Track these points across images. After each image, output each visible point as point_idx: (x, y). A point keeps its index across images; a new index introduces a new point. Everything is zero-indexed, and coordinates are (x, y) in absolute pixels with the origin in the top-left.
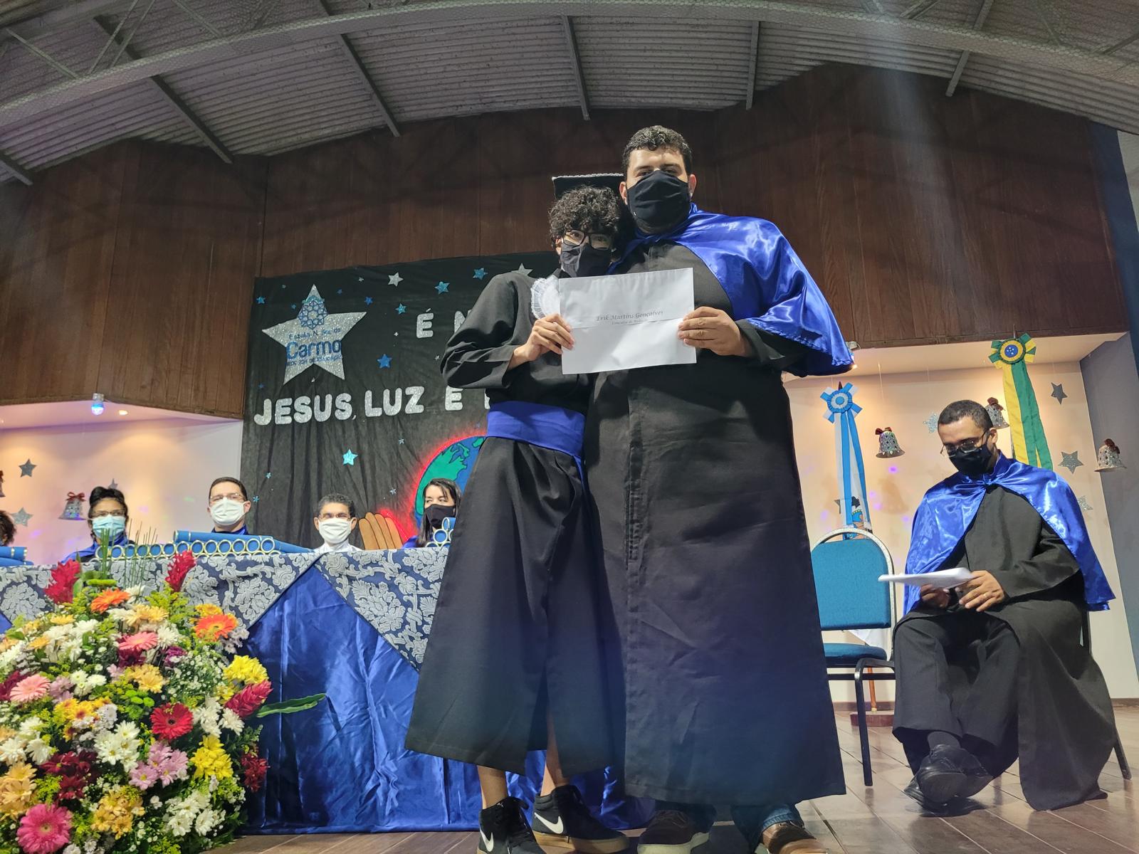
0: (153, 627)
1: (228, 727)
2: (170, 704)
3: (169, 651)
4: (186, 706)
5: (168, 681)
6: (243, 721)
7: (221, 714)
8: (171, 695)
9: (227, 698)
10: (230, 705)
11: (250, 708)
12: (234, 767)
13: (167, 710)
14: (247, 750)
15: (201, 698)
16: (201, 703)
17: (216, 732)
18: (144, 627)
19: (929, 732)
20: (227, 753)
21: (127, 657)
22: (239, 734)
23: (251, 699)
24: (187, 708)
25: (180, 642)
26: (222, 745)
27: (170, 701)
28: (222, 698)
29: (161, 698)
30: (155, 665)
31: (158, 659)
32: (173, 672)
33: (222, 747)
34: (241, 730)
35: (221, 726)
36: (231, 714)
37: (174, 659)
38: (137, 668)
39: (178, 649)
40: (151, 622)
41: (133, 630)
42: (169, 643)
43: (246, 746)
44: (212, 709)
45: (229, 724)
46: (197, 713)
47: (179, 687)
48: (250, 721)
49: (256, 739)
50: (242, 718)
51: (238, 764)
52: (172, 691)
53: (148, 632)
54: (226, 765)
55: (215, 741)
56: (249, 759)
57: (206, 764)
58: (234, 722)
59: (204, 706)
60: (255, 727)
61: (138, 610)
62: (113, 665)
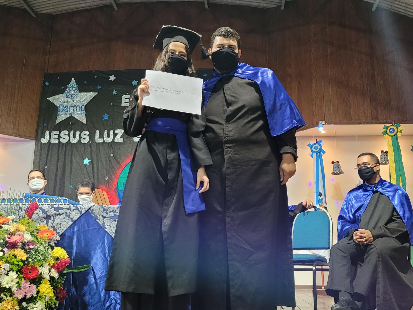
0: (22, 233)
1: (53, 276)
2: (30, 265)
3: (28, 243)
4: (36, 266)
5: (28, 256)
6: (59, 274)
7: (50, 270)
8: (30, 262)
9: (52, 264)
10: (53, 267)
11: (61, 268)
12: (54, 292)
13: (28, 268)
14: (59, 286)
15: (42, 263)
16: (42, 266)
17: (48, 278)
18: (18, 233)
19: (340, 291)
20: (51, 286)
21: (12, 245)
22: (57, 279)
23: (62, 265)
24: (36, 267)
25: (32, 240)
26: (50, 283)
27: (29, 264)
28: (49, 264)
29: (25, 263)
30: (22, 249)
31: (23, 247)
32: (31, 252)
33: (50, 284)
34: (58, 278)
35: (50, 275)
36: (54, 271)
37: (31, 247)
38: (15, 250)
39: (32, 243)
40: (21, 231)
41: (12, 234)
42: (28, 240)
43: (59, 285)
44: (46, 268)
45: (53, 275)
46: (40, 269)
47: (33, 258)
48: (61, 274)
49: (63, 282)
50: (58, 272)
51: (55, 292)
52: (30, 260)
53: (19, 235)
54: (51, 292)
55: (47, 282)
56: (60, 290)
57: (44, 290)
58: (55, 274)
59: (43, 267)
60: (63, 277)
61: (15, 226)
62: (5, 248)
